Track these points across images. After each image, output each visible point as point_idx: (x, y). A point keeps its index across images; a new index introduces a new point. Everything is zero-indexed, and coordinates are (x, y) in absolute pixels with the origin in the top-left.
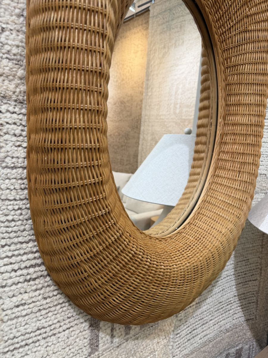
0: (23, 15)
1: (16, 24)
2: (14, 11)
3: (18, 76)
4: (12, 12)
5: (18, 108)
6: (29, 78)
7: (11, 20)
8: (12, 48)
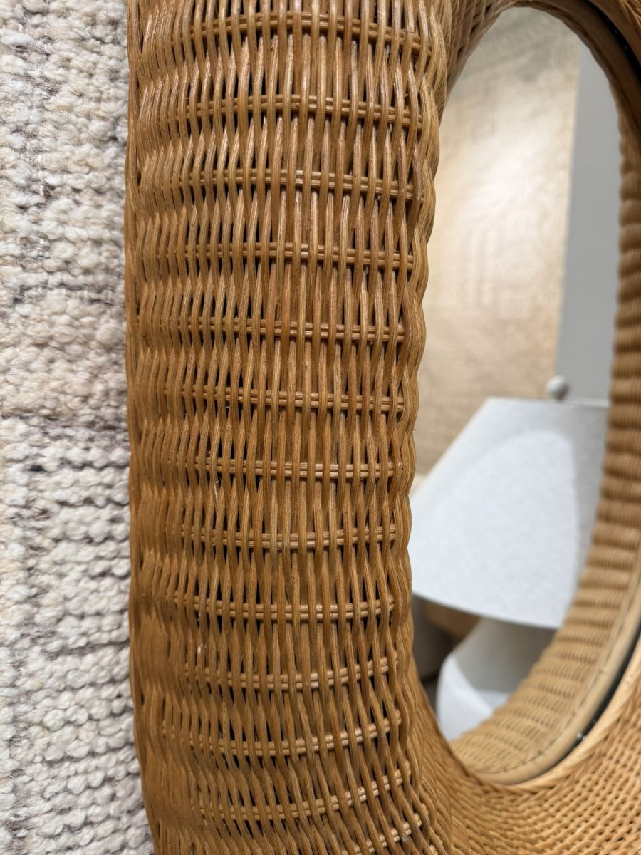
0: (114, 139)
1: (92, 169)
2: (87, 127)
3: (99, 342)
4: (80, 131)
5: (98, 447)
6: (137, 354)
7: (76, 158)
8: (80, 249)
